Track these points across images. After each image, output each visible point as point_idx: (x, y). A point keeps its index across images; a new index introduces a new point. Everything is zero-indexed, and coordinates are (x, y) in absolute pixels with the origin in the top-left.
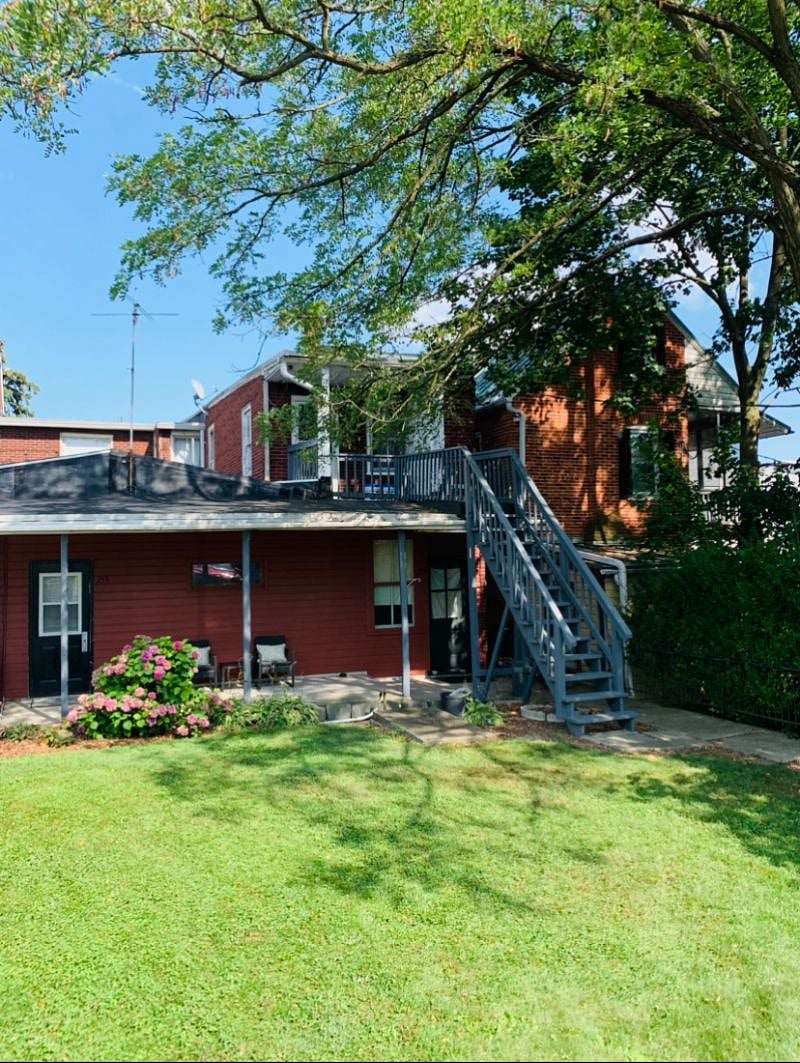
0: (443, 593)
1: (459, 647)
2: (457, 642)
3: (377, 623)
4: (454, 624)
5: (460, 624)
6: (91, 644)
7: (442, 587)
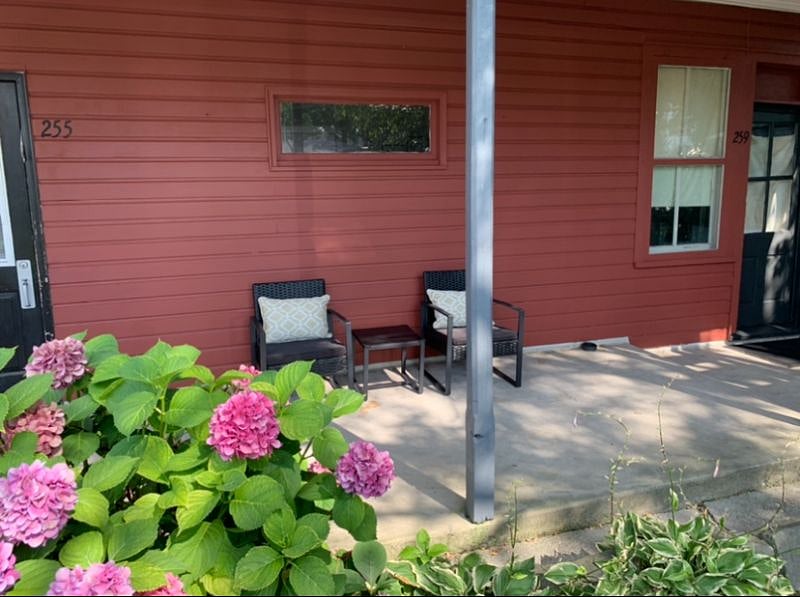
0: (763, 184)
1: (780, 281)
2: (777, 272)
3: (655, 242)
4: (776, 241)
5: (786, 242)
6: (42, 290)
7: (761, 174)
